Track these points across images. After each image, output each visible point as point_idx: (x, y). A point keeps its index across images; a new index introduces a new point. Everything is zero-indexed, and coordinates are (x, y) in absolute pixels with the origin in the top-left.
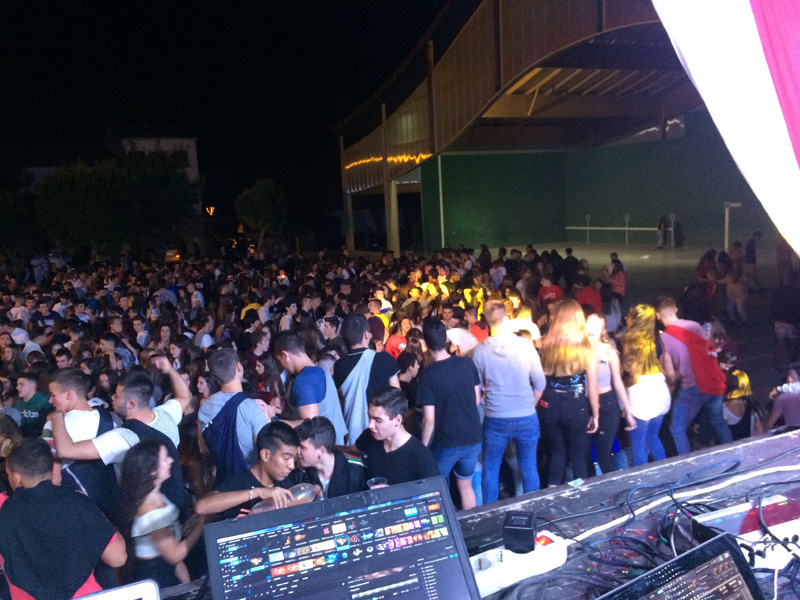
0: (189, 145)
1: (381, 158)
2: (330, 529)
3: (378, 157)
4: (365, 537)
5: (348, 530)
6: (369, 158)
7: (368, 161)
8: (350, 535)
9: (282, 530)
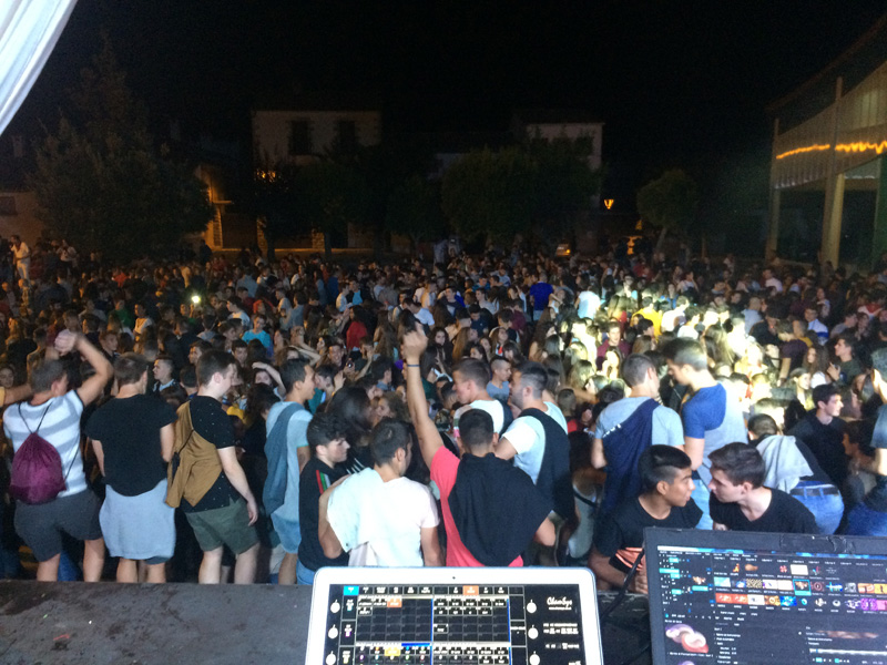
0: (595, 131)
1: (828, 146)
2: (789, 569)
3: (824, 144)
4: (831, 587)
5: (811, 574)
6: (810, 145)
7: (809, 149)
8: (813, 581)
9: (731, 555)
